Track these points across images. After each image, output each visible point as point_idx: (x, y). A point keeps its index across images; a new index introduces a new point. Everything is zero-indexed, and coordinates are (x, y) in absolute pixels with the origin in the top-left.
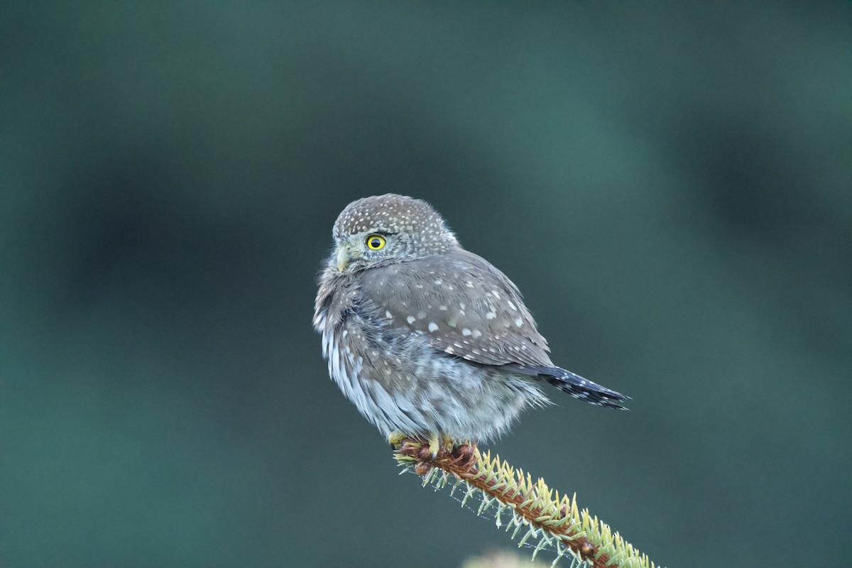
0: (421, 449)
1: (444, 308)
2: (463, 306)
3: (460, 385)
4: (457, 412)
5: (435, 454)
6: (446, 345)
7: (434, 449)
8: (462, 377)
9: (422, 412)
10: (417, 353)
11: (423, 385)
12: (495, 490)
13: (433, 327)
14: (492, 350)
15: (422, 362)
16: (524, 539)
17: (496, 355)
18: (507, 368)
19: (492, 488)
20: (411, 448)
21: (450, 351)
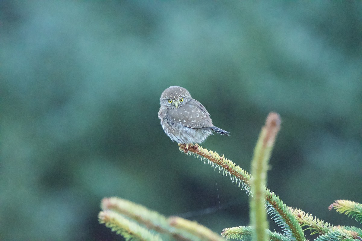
0: (184, 147)
1: (187, 117)
2: (191, 116)
4: (190, 139)
5: (187, 148)
6: (187, 125)
8: (190, 131)
9: (182, 140)
11: (181, 134)
13: (185, 121)
14: (198, 125)
15: (181, 129)
17: (199, 126)
20: (182, 147)
21: (188, 126)
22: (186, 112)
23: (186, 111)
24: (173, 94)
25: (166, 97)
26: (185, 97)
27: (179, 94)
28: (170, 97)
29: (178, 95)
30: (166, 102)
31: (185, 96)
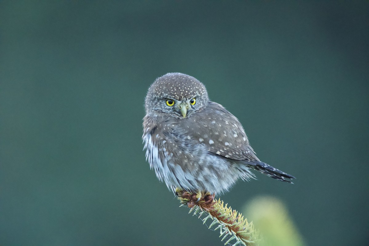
0: (192, 195)
1: (217, 133)
2: (225, 132)
3: (218, 169)
4: (214, 180)
6: (217, 151)
7: (199, 196)
8: (220, 164)
9: (197, 181)
10: (200, 153)
11: (201, 168)
12: (220, 217)
13: (211, 142)
14: (237, 153)
15: (202, 157)
16: (228, 241)
17: (239, 155)
18: (243, 162)
19: (219, 216)
20: (188, 195)
21: (218, 153)
22: (215, 124)
23: (214, 122)
24: (177, 88)
25: (162, 94)
26: (200, 95)
27: (190, 88)
28: (171, 94)
29: (189, 91)
30: (161, 103)
31: (200, 93)
